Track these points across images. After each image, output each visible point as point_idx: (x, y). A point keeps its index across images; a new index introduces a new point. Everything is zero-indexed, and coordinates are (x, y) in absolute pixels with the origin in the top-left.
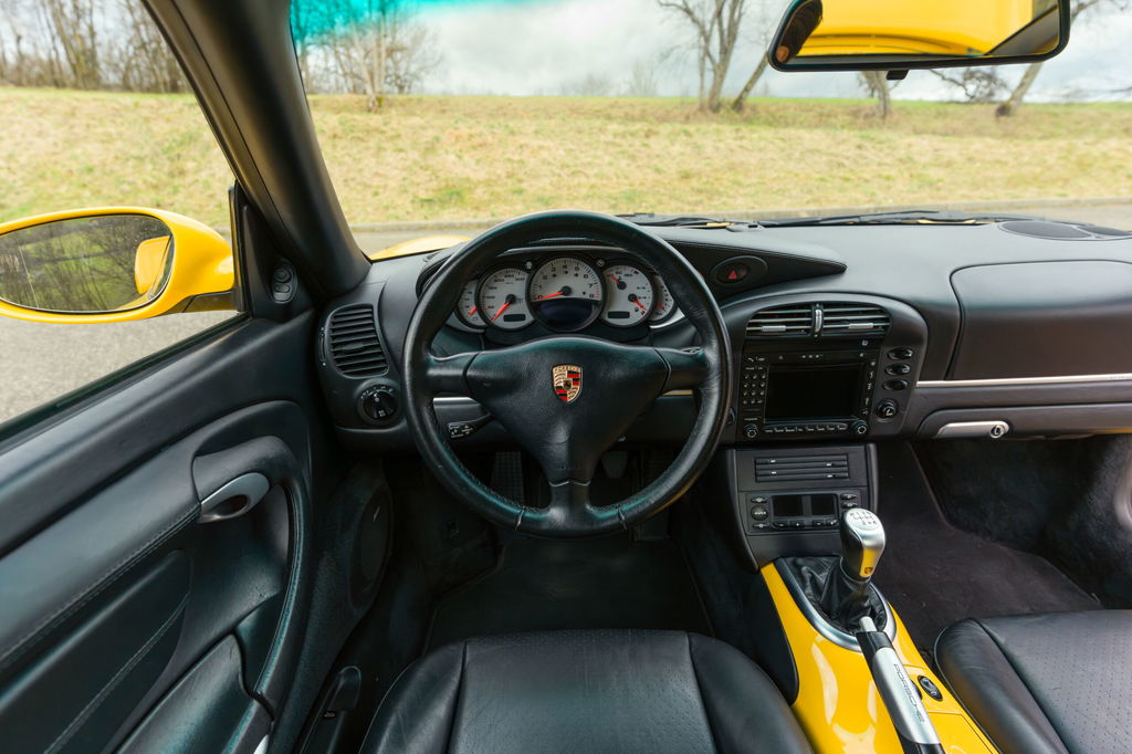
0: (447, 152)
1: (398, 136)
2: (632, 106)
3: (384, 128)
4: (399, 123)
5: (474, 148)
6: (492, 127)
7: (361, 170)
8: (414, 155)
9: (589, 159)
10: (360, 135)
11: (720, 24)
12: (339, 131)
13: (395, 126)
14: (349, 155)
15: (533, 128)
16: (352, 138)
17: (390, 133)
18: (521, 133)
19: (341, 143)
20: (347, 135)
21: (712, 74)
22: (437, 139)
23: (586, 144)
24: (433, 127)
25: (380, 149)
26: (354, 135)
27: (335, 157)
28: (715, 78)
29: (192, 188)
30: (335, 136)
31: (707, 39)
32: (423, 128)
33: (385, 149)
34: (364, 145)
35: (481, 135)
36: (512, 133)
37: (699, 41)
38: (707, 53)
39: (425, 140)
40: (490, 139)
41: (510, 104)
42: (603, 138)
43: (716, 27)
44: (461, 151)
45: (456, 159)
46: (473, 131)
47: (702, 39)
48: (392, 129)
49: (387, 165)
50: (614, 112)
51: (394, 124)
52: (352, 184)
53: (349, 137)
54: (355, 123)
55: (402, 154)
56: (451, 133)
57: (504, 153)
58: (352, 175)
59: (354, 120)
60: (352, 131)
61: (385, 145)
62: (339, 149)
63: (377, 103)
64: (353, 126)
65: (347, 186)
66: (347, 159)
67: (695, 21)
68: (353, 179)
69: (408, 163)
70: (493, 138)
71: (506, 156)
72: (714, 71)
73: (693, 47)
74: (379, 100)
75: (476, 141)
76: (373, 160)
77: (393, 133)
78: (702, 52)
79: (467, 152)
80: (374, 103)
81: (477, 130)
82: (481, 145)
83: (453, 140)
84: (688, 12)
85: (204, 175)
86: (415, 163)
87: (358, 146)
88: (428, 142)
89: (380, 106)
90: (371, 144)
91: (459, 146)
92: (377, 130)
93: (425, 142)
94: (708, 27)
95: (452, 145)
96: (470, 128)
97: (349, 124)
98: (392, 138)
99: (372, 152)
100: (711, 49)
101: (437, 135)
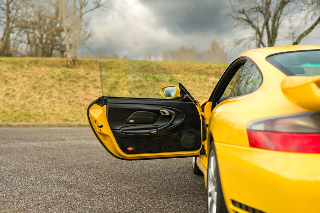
0: (123, 89)
2: (219, 68)
3: (87, 76)
4: (94, 74)
5: (137, 88)
6: (146, 77)
7: (77, 97)
9: (200, 95)
10: (74, 79)
11: (268, 29)
12: (62, 76)
14: (70, 90)
15: (168, 78)
16: (70, 81)
17: (90, 79)
18: (162, 81)
19: (64, 83)
20: (67, 79)
22: (117, 83)
23: (198, 87)
24: (114, 77)
25: (86, 87)
26: (71, 79)
27: (62, 90)
30: (61, 79)
31: (261, 36)
32: (108, 77)
33: (88, 87)
34: (76, 85)
35: (140, 81)
36: (157, 81)
37: (256, 36)
39: (109, 83)
40: (145, 83)
42: (207, 84)
43: (265, 30)
44: (131, 89)
46: (136, 79)
47: (258, 36)
48: (92, 77)
49: (91, 95)
50: (209, 71)
52: (73, 104)
53: (68, 80)
54: (71, 73)
56: (124, 80)
57: (154, 91)
58: (72, 99)
59: (70, 71)
60: (70, 77)
61: (88, 85)
62: (63, 86)
63: (72, 63)
64: (70, 75)
65: (71, 104)
66: (68, 91)
67: (254, 27)
68: (73, 101)
70: (147, 83)
71: (155, 92)
73: (253, 39)
74: (74, 61)
75: (138, 84)
76: (84, 92)
77: (93, 79)
78: (258, 42)
79: (134, 89)
80: (70, 62)
81: (138, 79)
82: (141, 87)
83: (126, 83)
84: (250, 22)
87: (74, 85)
88: (112, 84)
89: (74, 64)
90: (81, 84)
91: (129, 87)
92: (83, 77)
93: (110, 84)
94: (261, 30)
95: (126, 86)
96: (134, 78)
97: (67, 74)
98: (92, 81)
99: (82, 88)
100: (263, 41)
101: (117, 80)
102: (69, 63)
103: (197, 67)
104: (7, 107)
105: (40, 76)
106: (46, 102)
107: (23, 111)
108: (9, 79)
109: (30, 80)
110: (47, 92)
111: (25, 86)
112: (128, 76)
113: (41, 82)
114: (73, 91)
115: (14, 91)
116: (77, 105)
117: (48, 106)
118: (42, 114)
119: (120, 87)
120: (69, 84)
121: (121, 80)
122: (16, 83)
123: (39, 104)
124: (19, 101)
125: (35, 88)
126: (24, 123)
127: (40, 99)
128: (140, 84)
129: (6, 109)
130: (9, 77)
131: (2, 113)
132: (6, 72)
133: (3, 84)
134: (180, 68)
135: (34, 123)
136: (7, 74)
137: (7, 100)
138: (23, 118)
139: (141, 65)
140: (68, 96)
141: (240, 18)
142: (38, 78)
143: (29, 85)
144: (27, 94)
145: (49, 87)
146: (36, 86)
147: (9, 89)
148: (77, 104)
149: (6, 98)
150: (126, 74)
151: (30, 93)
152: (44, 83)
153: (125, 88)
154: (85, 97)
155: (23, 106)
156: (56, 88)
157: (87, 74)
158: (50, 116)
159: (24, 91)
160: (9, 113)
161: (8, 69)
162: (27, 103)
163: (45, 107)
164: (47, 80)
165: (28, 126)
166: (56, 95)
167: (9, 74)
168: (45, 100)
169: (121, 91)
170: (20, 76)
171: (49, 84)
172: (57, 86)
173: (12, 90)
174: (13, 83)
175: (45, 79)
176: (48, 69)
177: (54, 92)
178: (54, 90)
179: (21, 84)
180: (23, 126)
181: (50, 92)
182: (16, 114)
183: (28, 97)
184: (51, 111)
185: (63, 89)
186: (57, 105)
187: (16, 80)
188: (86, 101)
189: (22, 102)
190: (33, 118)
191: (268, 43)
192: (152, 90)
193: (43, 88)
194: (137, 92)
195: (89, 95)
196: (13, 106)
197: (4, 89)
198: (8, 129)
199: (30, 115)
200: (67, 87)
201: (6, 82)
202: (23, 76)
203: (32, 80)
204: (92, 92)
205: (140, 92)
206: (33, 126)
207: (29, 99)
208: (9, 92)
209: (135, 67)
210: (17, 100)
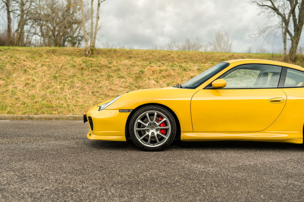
0: (149, 79)
1: (119, 70)
3: (110, 65)
5: (164, 77)
6: (172, 66)
7: (101, 87)
8: (130, 80)
10: (97, 68)
11: (294, 16)
12: (84, 65)
13: (116, 64)
16: (92, 70)
17: (114, 68)
19: (86, 73)
21: (290, 42)
22: (142, 72)
24: (138, 66)
25: (109, 76)
26: (93, 68)
27: (84, 80)
28: (292, 44)
29: (5, 94)
30: (82, 69)
31: (287, 23)
33: (112, 77)
34: (99, 74)
35: (166, 70)
36: (185, 70)
37: (282, 24)
38: (287, 31)
40: (172, 73)
41: (169, 55)
43: (291, 18)
44: (157, 78)
45: (156, 83)
46: (162, 68)
47: (284, 24)
48: (114, 66)
49: (115, 85)
51: (115, 63)
52: (97, 94)
53: (90, 70)
55: (124, 80)
56: (149, 69)
58: (95, 90)
60: (92, 67)
61: (111, 74)
62: (85, 76)
63: (90, 52)
64: (92, 64)
65: (95, 95)
66: (91, 81)
67: (279, 14)
68: (97, 92)
69: (127, 84)
70: (174, 72)
72: (292, 40)
73: (279, 27)
74: (92, 50)
75: (164, 73)
76: (107, 82)
77: (116, 68)
78: (284, 30)
79: (161, 79)
81: (164, 68)
82: (168, 76)
83: (151, 73)
84: (275, 9)
85: (10, 87)
86: (131, 84)
87: (96, 74)
88: (137, 74)
89: (92, 53)
90: (103, 73)
91: (155, 76)
92: (106, 66)
93: (135, 73)
94: (287, 18)
95: (151, 75)
96: (159, 66)
97: (89, 63)
98: (116, 71)
99: (105, 78)
100: (289, 29)
101: (141, 69)
102: (87, 53)
103: (220, 57)
104: (27, 98)
105: (60, 65)
106: (68, 92)
107: (45, 102)
108: (28, 68)
109: (49, 70)
110: (68, 82)
111: (45, 76)
112: (153, 64)
113: (61, 71)
114: (96, 81)
115: (34, 80)
116: (102, 96)
117: (70, 96)
118: (65, 105)
119: (145, 77)
120: (91, 74)
121: (146, 69)
122: (36, 73)
123: (61, 95)
124: (40, 91)
125: (55, 77)
126: (46, 115)
127: (62, 89)
128: (167, 73)
129: (26, 100)
130: (28, 66)
131: (22, 104)
132: (24, 61)
133: (22, 73)
134: (202, 57)
135: (57, 116)
136: (25, 63)
137: (27, 91)
138: (45, 110)
139: (161, 55)
140: (91, 86)
141: (265, 6)
142: (58, 67)
143: (49, 74)
144: (47, 84)
145: (70, 77)
146: (57, 75)
147: (28, 79)
148: (101, 94)
149: (25, 88)
150: (150, 63)
151: (50, 83)
152: (65, 72)
153: (151, 77)
154: (109, 87)
155: (44, 97)
156: (78, 78)
157: (110, 63)
158: (74, 107)
159: (45, 80)
160: (29, 104)
161: (27, 58)
162: (48, 94)
163: (67, 98)
164: (68, 70)
165: (51, 119)
166: (78, 85)
167: (28, 63)
168: (67, 90)
169: (148, 81)
170: (39, 65)
171: (70, 74)
172: (78, 75)
173: (31, 80)
174: (32, 72)
175: (66, 69)
176: (68, 58)
177: (76, 82)
178: (75, 80)
179: (41, 74)
180: (45, 119)
181: (72, 82)
182: (37, 106)
183: (48, 88)
184: (74, 102)
185: (85, 78)
186: (80, 96)
187: (35, 69)
188: (111, 92)
189: (43, 93)
190: (55, 110)
191: (295, 31)
192: (180, 79)
193: (64, 78)
194: (164, 82)
195: (113, 86)
196: (33, 97)
197: (23, 79)
198: (29, 122)
199: (52, 107)
200: (90, 77)
201: (25, 71)
202: (42, 66)
203: (52, 70)
204: (117, 82)
205: (168, 82)
206: (57, 119)
207: (51, 90)
208: (29, 82)
209: (155, 56)
210: (38, 91)
